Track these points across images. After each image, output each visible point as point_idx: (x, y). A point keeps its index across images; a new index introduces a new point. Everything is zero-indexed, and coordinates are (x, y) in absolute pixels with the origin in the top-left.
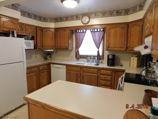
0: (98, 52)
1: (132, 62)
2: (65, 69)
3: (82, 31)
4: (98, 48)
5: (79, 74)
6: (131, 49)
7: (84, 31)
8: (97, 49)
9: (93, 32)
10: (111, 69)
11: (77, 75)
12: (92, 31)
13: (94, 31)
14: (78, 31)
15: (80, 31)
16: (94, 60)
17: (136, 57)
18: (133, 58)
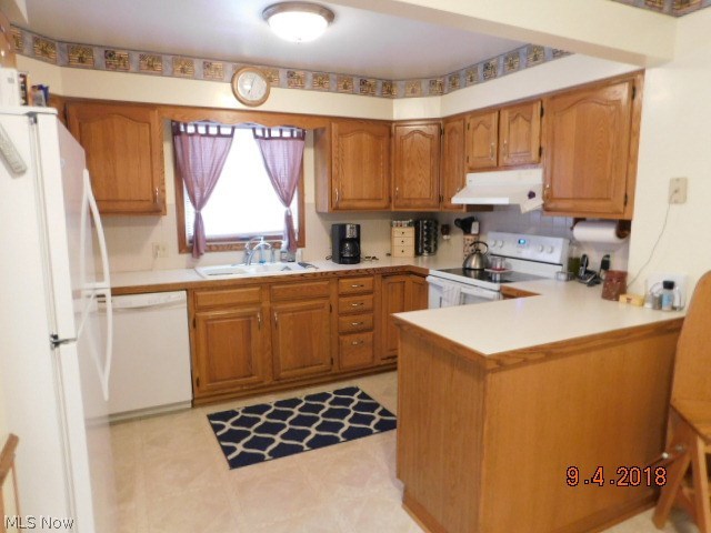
0: (289, 219)
1: (397, 241)
2: (186, 305)
3: (202, 130)
4: (287, 202)
5: (255, 316)
6: (407, 202)
7: (226, 131)
8: (283, 209)
9: (263, 138)
10: (366, 270)
11: (249, 322)
12: (259, 133)
13: (267, 135)
14: (182, 129)
15: (191, 129)
16: (277, 252)
17: (409, 225)
18: (402, 230)
